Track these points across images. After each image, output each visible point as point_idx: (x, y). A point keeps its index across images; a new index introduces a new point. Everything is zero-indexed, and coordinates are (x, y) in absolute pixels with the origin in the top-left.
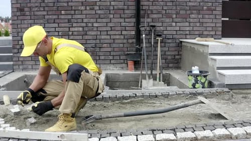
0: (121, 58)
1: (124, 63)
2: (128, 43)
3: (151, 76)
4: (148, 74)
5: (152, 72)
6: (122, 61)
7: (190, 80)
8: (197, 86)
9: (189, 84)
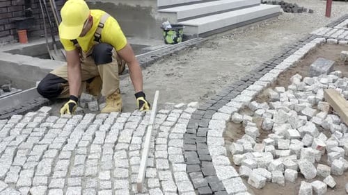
0: (6, 28)
1: (10, 34)
2: (12, 5)
3: (55, 45)
4: (49, 44)
5: (54, 40)
6: (7, 33)
7: (170, 36)
8: (179, 39)
9: (170, 39)
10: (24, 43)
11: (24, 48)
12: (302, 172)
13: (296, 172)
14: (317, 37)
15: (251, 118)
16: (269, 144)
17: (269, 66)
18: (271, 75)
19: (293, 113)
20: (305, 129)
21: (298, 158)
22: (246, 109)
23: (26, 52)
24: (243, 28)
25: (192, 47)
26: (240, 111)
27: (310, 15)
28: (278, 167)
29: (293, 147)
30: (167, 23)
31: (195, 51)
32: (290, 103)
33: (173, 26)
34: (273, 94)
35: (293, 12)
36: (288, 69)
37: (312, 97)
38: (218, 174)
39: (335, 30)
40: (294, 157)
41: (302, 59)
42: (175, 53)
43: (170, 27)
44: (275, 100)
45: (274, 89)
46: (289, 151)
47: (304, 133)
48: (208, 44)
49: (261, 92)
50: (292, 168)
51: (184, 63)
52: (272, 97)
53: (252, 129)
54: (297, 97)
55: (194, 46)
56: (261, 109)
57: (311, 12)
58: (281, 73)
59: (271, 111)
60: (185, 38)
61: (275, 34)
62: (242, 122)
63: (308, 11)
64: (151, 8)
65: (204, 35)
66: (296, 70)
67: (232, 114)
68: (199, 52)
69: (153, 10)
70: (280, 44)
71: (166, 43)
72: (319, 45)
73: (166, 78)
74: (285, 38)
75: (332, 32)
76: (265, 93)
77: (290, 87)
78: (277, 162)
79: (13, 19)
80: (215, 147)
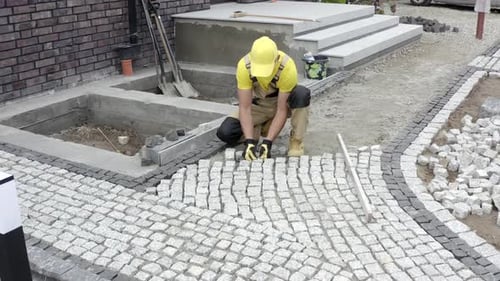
0: (108, 57)
1: (112, 65)
2: (115, 29)
6: (109, 63)
7: (314, 69)
8: (324, 74)
9: (313, 73)
10: (130, 75)
11: (132, 82)
12: (496, 205)
13: (491, 206)
14: (478, 69)
15: (437, 160)
16: (461, 183)
17: (436, 106)
18: (442, 116)
19: (475, 155)
20: (491, 169)
21: (491, 194)
22: (427, 151)
23: (135, 86)
24: (384, 57)
25: (340, 82)
26: (423, 153)
27: (455, 34)
28: (475, 202)
29: (484, 185)
30: (310, 54)
31: (344, 87)
32: (469, 146)
33: (316, 58)
34: (450, 136)
35: (433, 31)
36: (457, 109)
37: (490, 139)
38: (427, 207)
39: (494, 60)
40: (487, 193)
41: (467, 97)
42: (326, 90)
43: (313, 59)
44: (453, 143)
45: (448, 131)
46: (481, 189)
47: (490, 174)
48: (356, 79)
49: (437, 134)
50: (487, 202)
51: (339, 102)
52: (449, 140)
53: (441, 170)
54: (475, 139)
55: (343, 81)
56: (444, 151)
57: (455, 30)
58: (451, 114)
59: (453, 153)
60: (330, 72)
61: (425, 64)
62: (428, 165)
63: (452, 29)
64: (284, 35)
65: (349, 67)
66: (464, 110)
67: (418, 156)
68: (347, 88)
69: (287, 38)
70: (434, 77)
71: (309, 77)
72: (481, 80)
73: (328, 120)
74: (439, 70)
75: (492, 63)
76: (441, 136)
77: (464, 129)
78: (474, 198)
79: (116, 46)
80: (415, 185)
